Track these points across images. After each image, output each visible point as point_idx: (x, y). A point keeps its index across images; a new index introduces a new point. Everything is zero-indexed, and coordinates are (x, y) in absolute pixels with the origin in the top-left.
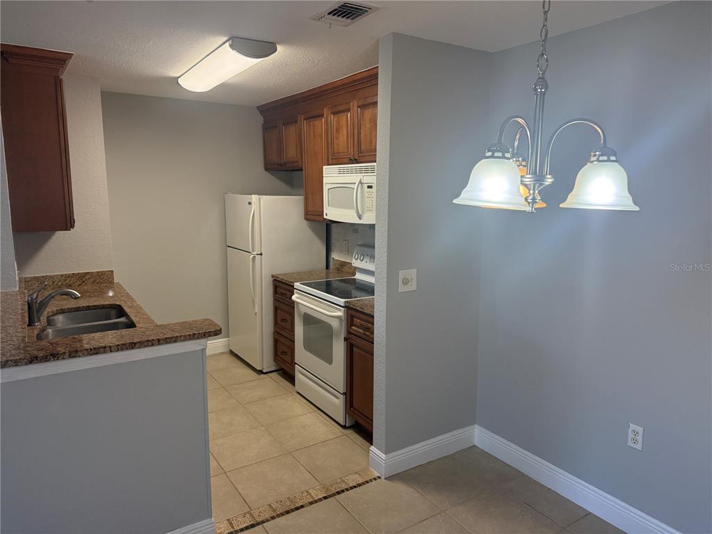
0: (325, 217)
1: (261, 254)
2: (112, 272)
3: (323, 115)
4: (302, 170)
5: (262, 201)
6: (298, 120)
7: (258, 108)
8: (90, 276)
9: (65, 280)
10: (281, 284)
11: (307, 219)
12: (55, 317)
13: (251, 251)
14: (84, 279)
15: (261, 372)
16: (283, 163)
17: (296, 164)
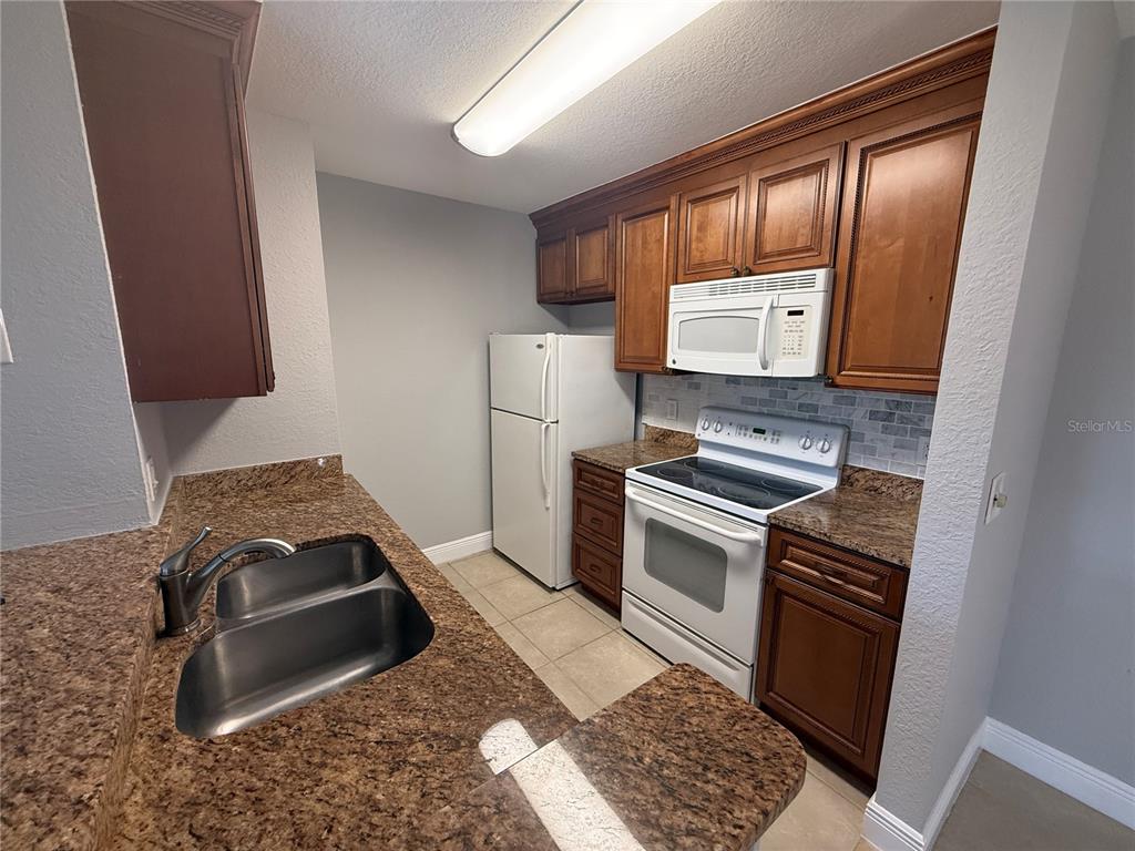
0: (670, 365)
1: (557, 422)
2: (340, 458)
3: (668, 208)
4: (614, 299)
5: (560, 343)
6: (611, 223)
7: (531, 216)
8: (302, 467)
9: (260, 477)
10: (585, 466)
11: (617, 370)
12: (239, 573)
13: (543, 417)
14: (293, 473)
15: (554, 589)
16: (574, 290)
17: (602, 289)
